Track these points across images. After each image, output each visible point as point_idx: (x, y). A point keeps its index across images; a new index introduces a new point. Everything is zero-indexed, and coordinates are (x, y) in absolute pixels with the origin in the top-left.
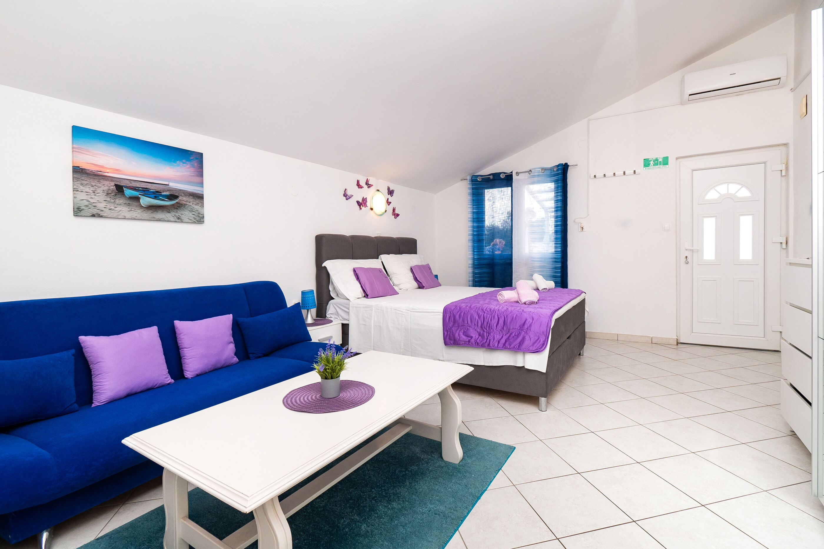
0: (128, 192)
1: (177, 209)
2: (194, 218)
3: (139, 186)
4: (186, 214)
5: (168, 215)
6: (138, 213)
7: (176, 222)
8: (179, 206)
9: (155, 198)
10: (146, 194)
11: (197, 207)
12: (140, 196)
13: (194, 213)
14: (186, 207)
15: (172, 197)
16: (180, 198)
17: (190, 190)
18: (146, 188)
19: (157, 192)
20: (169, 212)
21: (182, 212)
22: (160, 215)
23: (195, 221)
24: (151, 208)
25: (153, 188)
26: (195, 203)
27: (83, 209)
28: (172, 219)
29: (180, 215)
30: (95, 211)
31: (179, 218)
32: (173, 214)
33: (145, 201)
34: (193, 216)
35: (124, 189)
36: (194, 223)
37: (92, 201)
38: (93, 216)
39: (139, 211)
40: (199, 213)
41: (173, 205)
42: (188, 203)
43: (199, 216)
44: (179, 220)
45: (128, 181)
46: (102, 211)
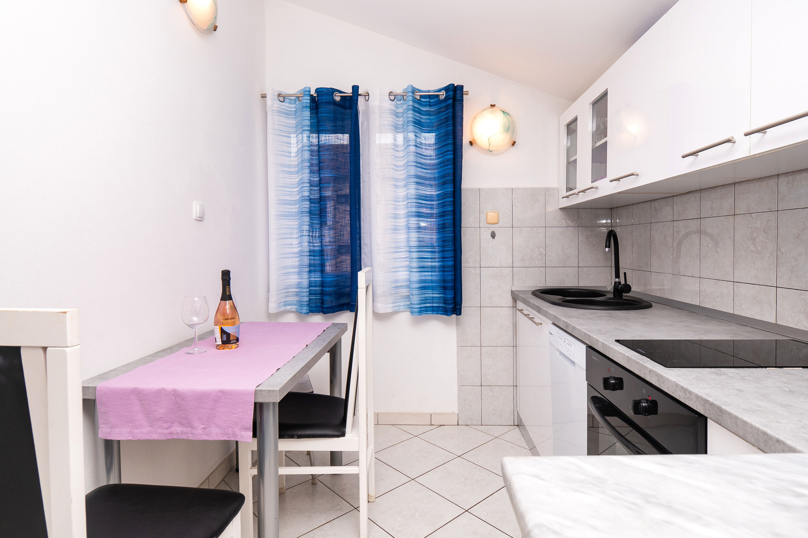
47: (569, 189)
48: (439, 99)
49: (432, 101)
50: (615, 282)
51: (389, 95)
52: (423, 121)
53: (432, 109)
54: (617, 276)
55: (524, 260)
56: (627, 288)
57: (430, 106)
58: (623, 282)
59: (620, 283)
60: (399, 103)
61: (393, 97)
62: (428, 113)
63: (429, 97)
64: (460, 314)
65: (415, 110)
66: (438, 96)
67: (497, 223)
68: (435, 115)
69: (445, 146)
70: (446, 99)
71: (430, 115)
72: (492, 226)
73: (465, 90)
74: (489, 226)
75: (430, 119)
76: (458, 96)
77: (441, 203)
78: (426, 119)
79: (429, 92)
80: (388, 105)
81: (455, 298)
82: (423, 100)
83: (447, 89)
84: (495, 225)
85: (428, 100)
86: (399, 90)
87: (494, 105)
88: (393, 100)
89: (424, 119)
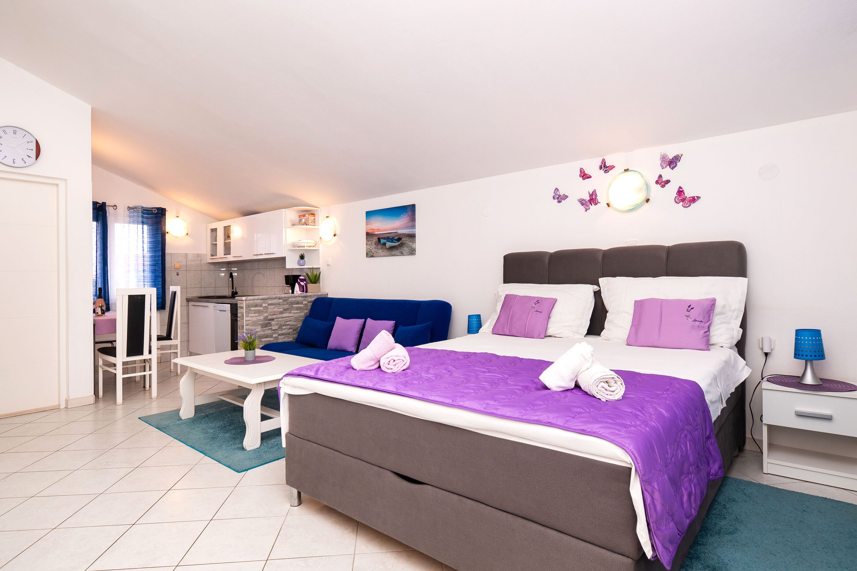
0: (383, 241)
1: (401, 247)
2: (409, 252)
3: (386, 236)
4: (405, 250)
5: (397, 252)
6: (385, 253)
7: (400, 255)
8: (402, 245)
9: (392, 242)
10: (388, 240)
11: (410, 244)
12: (386, 242)
13: (409, 248)
14: (405, 245)
15: (399, 239)
16: (402, 239)
17: (407, 233)
18: (388, 237)
19: (393, 238)
20: (398, 250)
21: (403, 249)
22: (394, 252)
23: (409, 253)
24: (392, 248)
25: (391, 236)
26: (409, 241)
27: (368, 254)
28: (399, 254)
29: (402, 251)
30: (371, 254)
31: (402, 253)
32: (399, 250)
33: (389, 244)
34: (408, 250)
35: (381, 239)
36: (409, 255)
37: (371, 249)
38: (371, 257)
39: (386, 251)
40: (411, 248)
41: (399, 245)
42: (406, 242)
43: (411, 250)
44: (402, 254)
45: (382, 234)
46: (374, 253)
47: (212, 255)
48: (153, 212)
49: (148, 212)
50: (232, 291)
51: (128, 208)
52: (144, 221)
53: (149, 216)
54: (233, 289)
55: (191, 285)
56: (236, 293)
57: (148, 214)
58: (235, 291)
59: (233, 291)
60: (131, 211)
61: (129, 208)
62: (147, 218)
63: (148, 210)
64: (165, 309)
65: (143, 217)
66: (152, 211)
67: (180, 269)
68: (150, 219)
69: (155, 234)
70: (157, 213)
71: (147, 219)
72: (177, 270)
73: (166, 210)
74: (176, 270)
75: (148, 220)
76: (163, 213)
77: (154, 259)
78: (146, 220)
79: (147, 208)
80: (127, 212)
81: (162, 302)
82: (144, 211)
83: (158, 209)
84: (178, 270)
85: (147, 212)
86: (131, 206)
87: (178, 217)
88: (129, 210)
89: (145, 220)
